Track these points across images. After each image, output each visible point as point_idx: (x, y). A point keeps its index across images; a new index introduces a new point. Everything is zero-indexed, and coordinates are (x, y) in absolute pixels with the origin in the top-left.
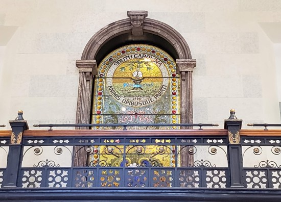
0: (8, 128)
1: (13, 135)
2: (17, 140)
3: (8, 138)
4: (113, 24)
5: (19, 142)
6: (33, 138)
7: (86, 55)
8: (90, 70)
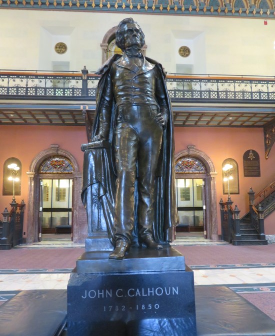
0: (81, 73)
1: (83, 76)
2: (85, 77)
3: (81, 77)
4: (114, 27)
5: (86, 78)
6: (91, 77)
7: (104, 41)
8: (106, 48)
